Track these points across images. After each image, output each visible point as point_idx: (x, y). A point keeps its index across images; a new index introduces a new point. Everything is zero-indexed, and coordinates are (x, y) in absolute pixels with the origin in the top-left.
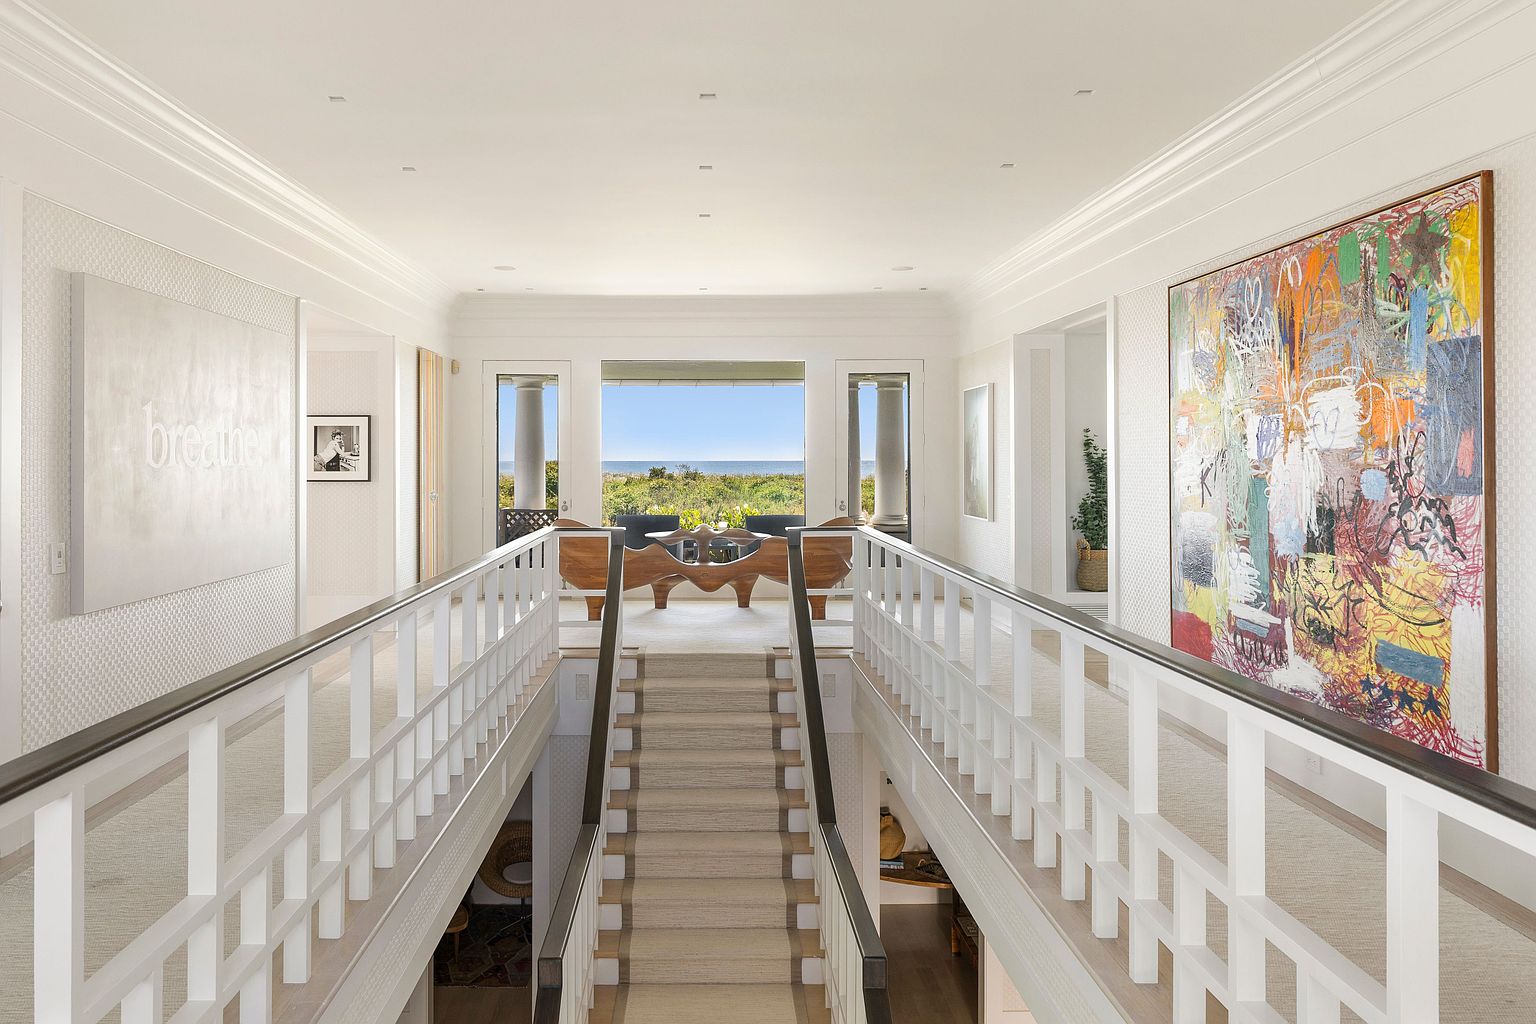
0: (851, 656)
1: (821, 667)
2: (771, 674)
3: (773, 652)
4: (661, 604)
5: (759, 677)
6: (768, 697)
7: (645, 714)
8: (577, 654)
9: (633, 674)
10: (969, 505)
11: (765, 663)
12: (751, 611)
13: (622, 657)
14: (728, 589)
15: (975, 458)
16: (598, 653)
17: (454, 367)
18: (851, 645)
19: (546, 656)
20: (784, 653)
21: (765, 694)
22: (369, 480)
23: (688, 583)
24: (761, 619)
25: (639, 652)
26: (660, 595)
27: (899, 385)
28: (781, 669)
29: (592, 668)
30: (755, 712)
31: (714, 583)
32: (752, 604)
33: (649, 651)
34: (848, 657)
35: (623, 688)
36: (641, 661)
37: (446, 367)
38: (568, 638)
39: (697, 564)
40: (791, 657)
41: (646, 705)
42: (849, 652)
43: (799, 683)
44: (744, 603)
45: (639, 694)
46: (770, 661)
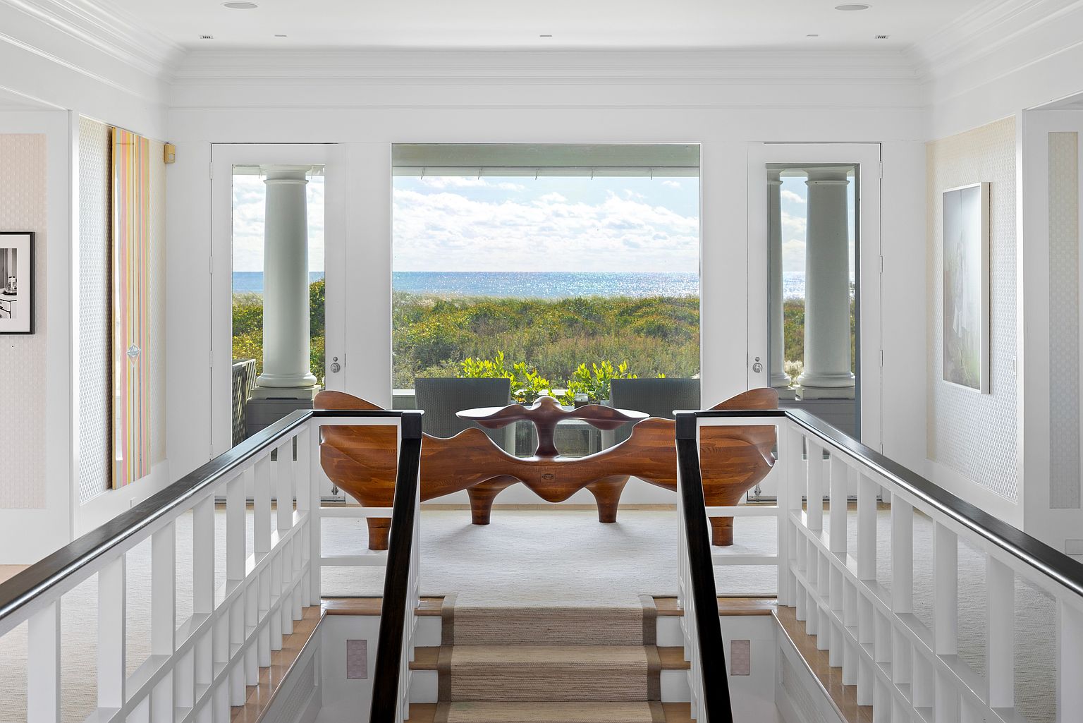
0: (775, 612)
1: (729, 629)
2: (649, 640)
3: (652, 605)
4: (481, 518)
5: (632, 644)
6: (645, 678)
7: (453, 705)
8: (348, 608)
9: (435, 639)
10: (951, 367)
11: (640, 623)
12: (619, 528)
13: (418, 613)
14: (585, 495)
15: (961, 296)
16: (379, 606)
17: (167, 154)
18: (774, 591)
19: (300, 611)
20: (668, 606)
21: (641, 672)
22: (32, 332)
23: (520, 486)
24: (634, 546)
25: (446, 604)
26: (480, 503)
27: (842, 178)
28: (666, 633)
29: (370, 630)
30: (625, 700)
31: (560, 489)
32: (621, 516)
33: (460, 604)
34: (769, 613)
35: (419, 664)
36: (448, 619)
37: (155, 155)
38: (334, 582)
39: (535, 459)
40: (680, 614)
41: (455, 690)
42: (771, 605)
43: (693, 654)
44: (608, 516)
45: (445, 674)
46: (649, 619)
